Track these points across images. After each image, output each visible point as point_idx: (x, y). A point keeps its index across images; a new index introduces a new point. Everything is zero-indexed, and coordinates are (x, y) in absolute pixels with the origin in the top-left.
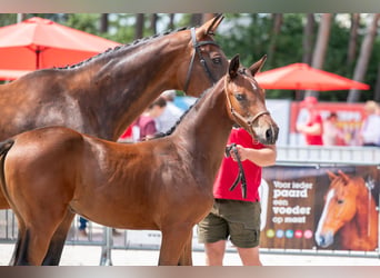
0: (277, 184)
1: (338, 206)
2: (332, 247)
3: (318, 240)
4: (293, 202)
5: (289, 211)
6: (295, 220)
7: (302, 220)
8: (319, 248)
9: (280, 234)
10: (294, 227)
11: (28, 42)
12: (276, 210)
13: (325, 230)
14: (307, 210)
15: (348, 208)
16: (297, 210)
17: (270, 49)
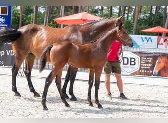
0: (143, 58)
1: (159, 64)
2: (157, 75)
3: (154, 73)
4: (147, 63)
5: (146, 65)
6: (147, 68)
7: (149, 68)
8: (154, 75)
9: (143, 71)
10: (147, 69)
11: (80, 18)
12: (142, 65)
13: (156, 71)
14: (151, 65)
15: (162, 65)
16: (148, 65)
17: (154, 22)
